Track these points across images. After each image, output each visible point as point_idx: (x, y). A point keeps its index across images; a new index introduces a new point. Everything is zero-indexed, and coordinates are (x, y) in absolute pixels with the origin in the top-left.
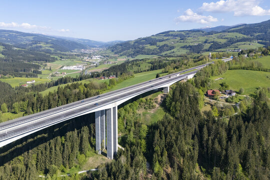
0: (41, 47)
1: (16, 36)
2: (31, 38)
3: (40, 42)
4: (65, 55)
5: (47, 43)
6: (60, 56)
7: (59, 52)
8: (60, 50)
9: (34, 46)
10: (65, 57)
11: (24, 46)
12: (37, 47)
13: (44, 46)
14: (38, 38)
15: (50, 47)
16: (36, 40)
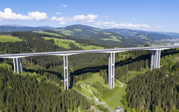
0: (140, 37)
1: (128, 32)
2: (136, 33)
3: (140, 34)
4: (154, 42)
5: (144, 35)
6: (151, 42)
7: (151, 40)
8: (152, 39)
9: (136, 37)
10: (154, 43)
11: (131, 37)
12: (138, 38)
13: (142, 37)
14: (140, 33)
15: (146, 37)
16: (138, 33)
